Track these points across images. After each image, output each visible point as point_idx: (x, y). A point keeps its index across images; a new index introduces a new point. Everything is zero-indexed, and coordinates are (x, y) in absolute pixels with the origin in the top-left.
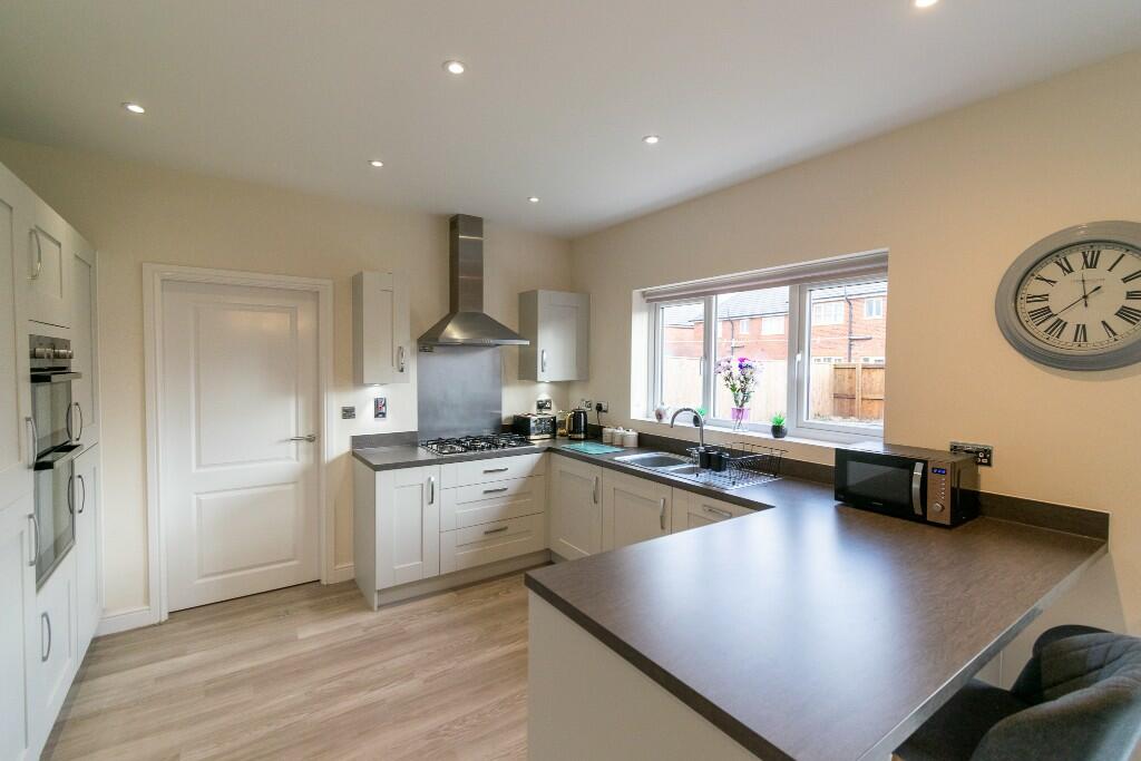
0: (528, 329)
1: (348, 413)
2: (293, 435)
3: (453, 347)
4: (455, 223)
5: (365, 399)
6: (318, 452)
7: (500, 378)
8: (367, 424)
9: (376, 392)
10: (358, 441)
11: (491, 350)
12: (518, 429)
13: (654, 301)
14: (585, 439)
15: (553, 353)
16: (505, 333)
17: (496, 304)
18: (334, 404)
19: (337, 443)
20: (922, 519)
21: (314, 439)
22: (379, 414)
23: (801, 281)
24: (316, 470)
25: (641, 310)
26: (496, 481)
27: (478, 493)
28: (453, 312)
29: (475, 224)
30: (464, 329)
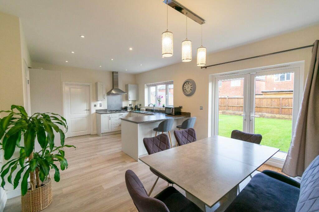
0: (127, 91)
1: (95, 106)
2: (86, 109)
3: (113, 94)
4: (113, 73)
5: (98, 103)
6: (90, 112)
7: (122, 100)
8: (98, 108)
9: (99, 102)
10: (96, 110)
11: (120, 95)
12: (125, 109)
13: (149, 86)
14: (137, 110)
15: (131, 95)
16: (123, 92)
17: (121, 87)
18: (93, 104)
19: (93, 111)
20: (172, 115)
21: (89, 110)
22: (101, 106)
23: (167, 84)
24: (90, 115)
25: (146, 88)
26: (121, 117)
27: (118, 118)
28: (113, 88)
29: (117, 73)
30: (115, 91)
